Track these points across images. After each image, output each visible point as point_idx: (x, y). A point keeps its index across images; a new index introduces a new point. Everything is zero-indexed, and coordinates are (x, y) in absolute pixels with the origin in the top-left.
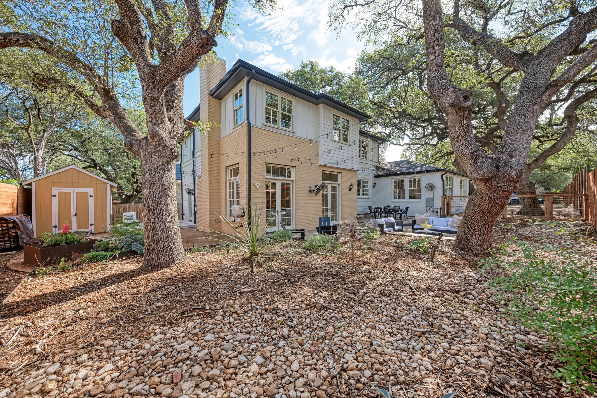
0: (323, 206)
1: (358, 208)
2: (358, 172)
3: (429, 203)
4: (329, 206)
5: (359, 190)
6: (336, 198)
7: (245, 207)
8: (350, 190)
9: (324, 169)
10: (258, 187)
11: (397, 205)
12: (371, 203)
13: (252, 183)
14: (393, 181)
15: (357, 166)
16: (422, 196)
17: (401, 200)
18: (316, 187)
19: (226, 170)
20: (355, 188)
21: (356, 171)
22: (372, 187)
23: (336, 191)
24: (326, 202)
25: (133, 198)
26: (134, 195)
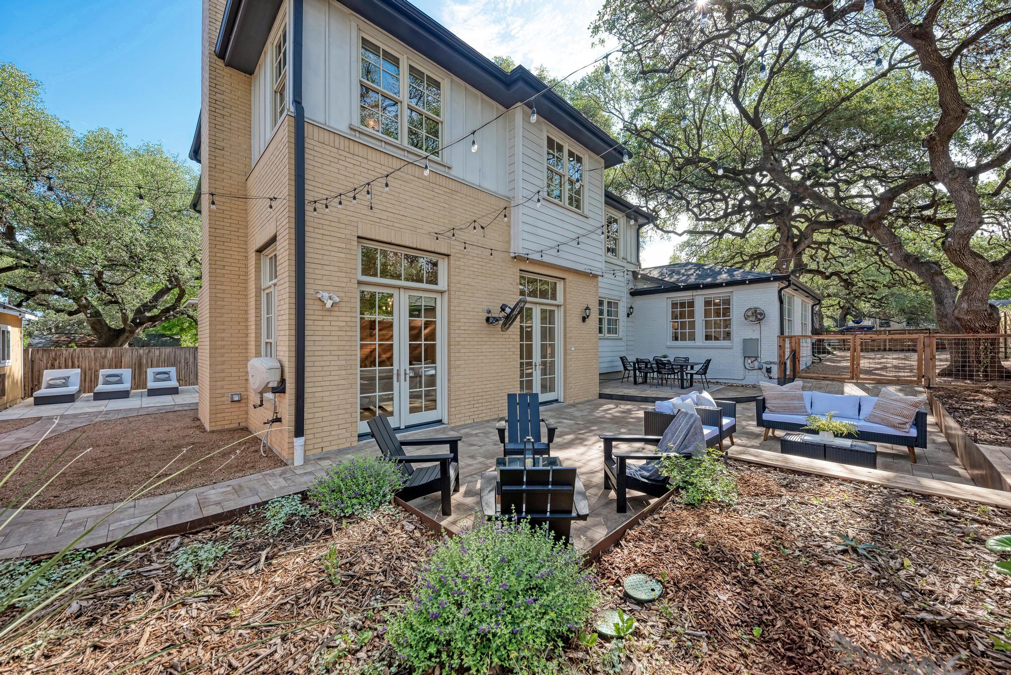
0: (522, 358)
1: (601, 360)
2: (600, 279)
3: (750, 350)
4: (537, 358)
5: (600, 320)
6: (552, 338)
7: (286, 364)
8: (584, 319)
9: (523, 268)
10: (329, 304)
11: (682, 354)
12: (623, 349)
13: (309, 291)
14: (670, 302)
15: (599, 265)
16: (734, 335)
17: (687, 343)
18: (503, 309)
19: (258, 260)
20: (594, 316)
21: (596, 276)
22: (626, 315)
23: (552, 322)
24: (530, 348)
25: (126, 334)
26: (128, 328)
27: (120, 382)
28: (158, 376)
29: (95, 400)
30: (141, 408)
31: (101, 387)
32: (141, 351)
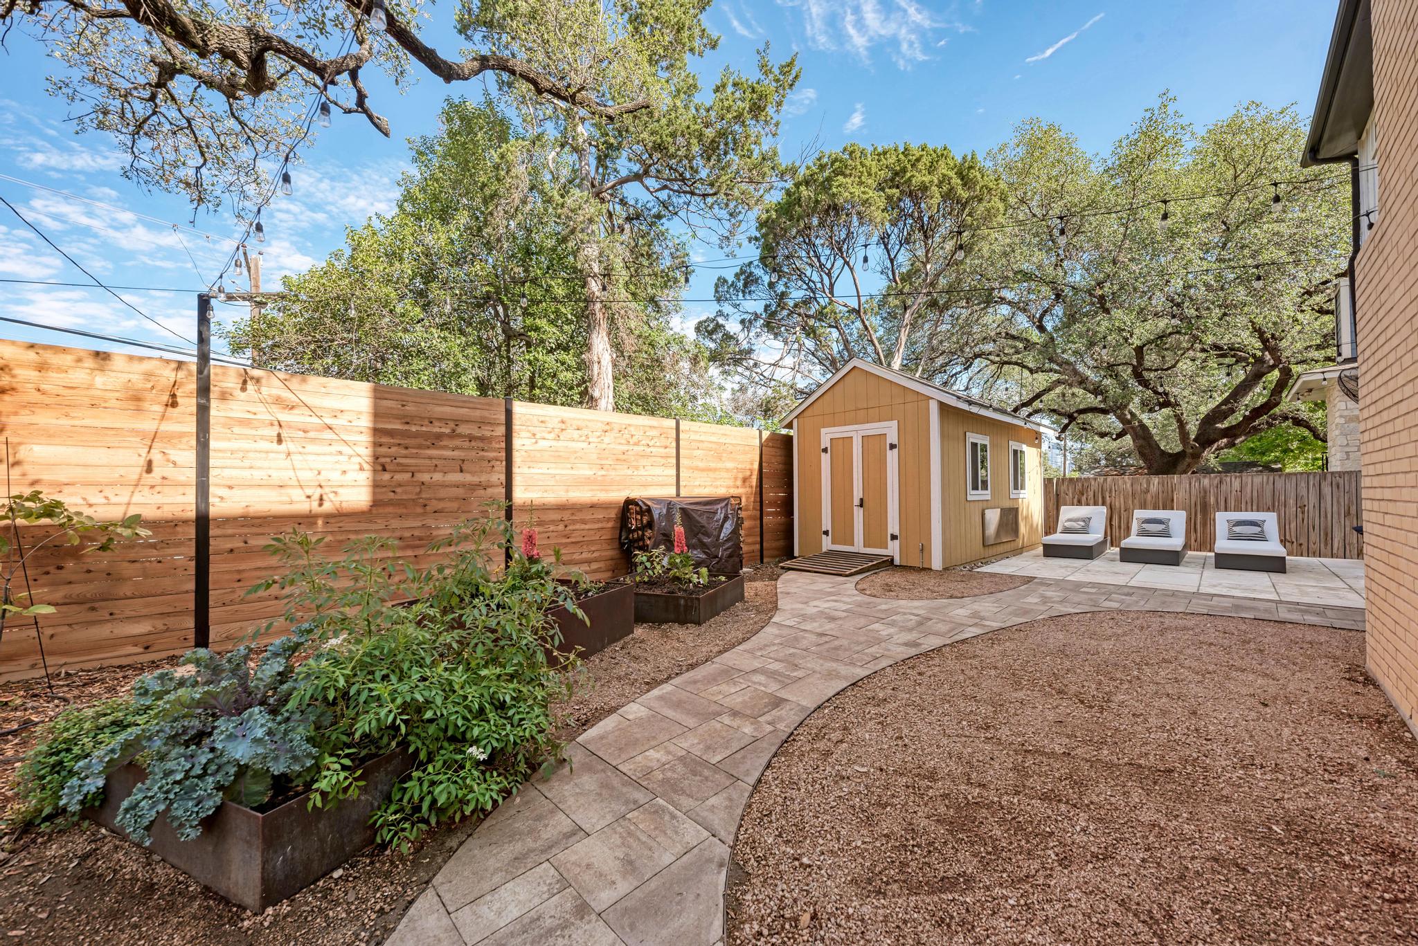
25: (1188, 460)
26: (1189, 451)
27: (1166, 534)
28: (1238, 529)
29: (1122, 560)
30: (1197, 594)
31: (1134, 541)
32: (1206, 482)
